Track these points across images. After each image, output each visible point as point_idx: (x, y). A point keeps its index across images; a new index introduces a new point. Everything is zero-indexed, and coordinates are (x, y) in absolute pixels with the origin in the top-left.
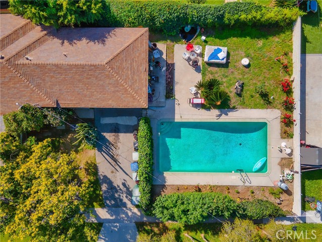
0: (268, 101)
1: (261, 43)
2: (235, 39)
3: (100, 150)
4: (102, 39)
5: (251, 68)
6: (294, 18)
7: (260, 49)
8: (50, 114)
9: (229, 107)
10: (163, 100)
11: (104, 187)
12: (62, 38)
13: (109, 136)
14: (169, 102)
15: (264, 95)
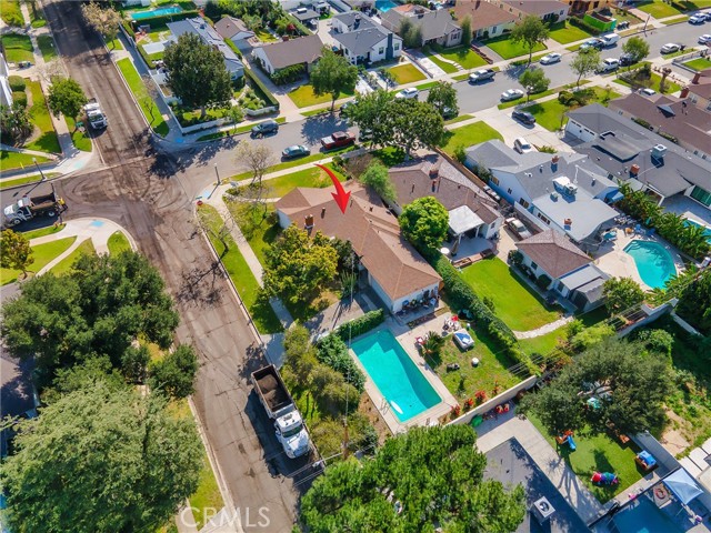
0: (460, 393)
1: (499, 366)
2: (486, 347)
3: (341, 304)
4: (417, 259)
5: (476, 369)
6: (531, 372)
7: (494, 368)
8: (353, 257)
9: (433, 368)
10: (405, 323)
11: (315, 319)
12: (401, 242)
13: (355, 304)
14: (407, 327)
15: (462, 388)
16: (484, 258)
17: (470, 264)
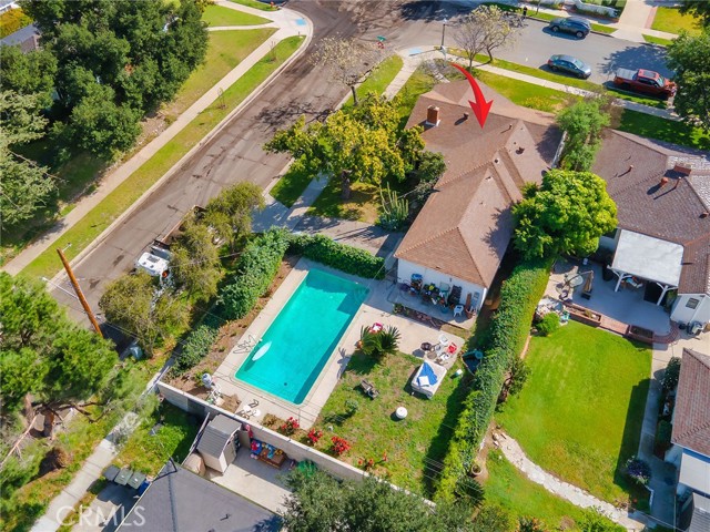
0: (329, 421)
1: (421, 449)
2: (443, 416)
3: (370, 228)
7: (413, 444)
9: (348, 369)
10: (396, 301)
11: (327, 220)
13: (381, 240)
15: (341, 419)
16: (625, 336)
17: (595, 325)
